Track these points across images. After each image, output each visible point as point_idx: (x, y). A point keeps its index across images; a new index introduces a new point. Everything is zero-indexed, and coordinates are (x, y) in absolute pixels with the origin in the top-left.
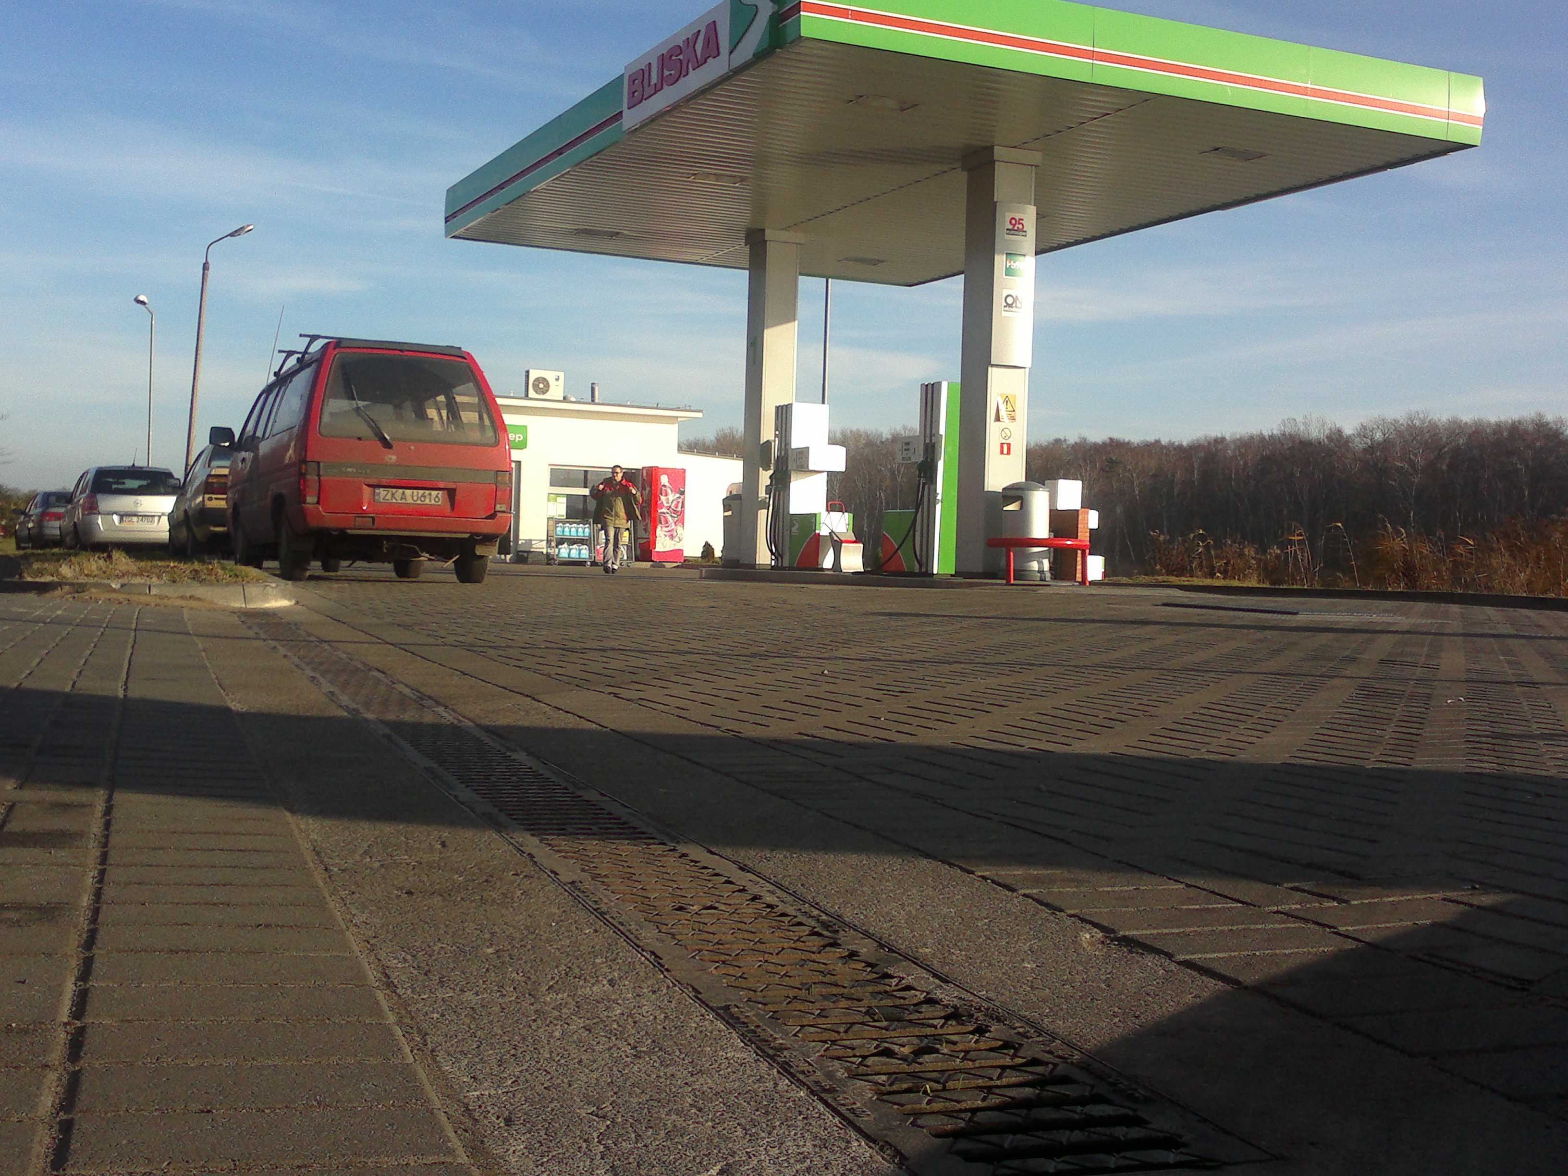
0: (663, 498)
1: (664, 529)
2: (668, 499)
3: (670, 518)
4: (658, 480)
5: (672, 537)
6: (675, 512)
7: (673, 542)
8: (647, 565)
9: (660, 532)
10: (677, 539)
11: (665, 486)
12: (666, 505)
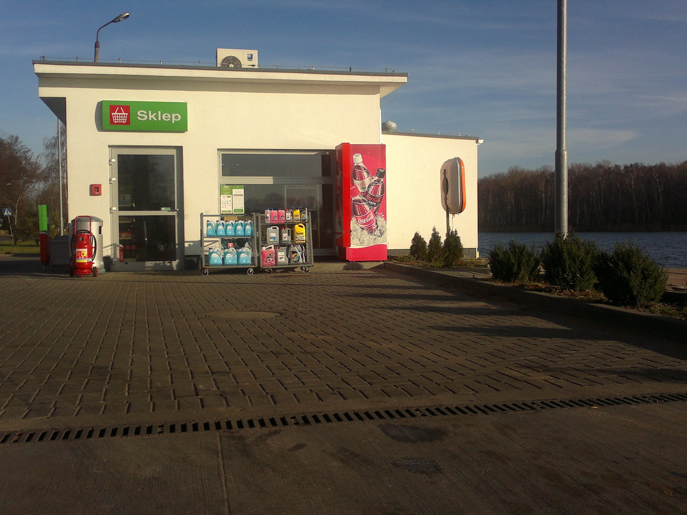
0: (357, 183)
1: (360, 221)
2: (364, 183)
3: (367, 207)
4: (349, 160)
5: (371, 231)
6: (373, 198)
7: (372, 237)
8: (339, 266)
9: (354, 224)
10: (377, 233)
11: (358, 167)
12: (361, 191)
